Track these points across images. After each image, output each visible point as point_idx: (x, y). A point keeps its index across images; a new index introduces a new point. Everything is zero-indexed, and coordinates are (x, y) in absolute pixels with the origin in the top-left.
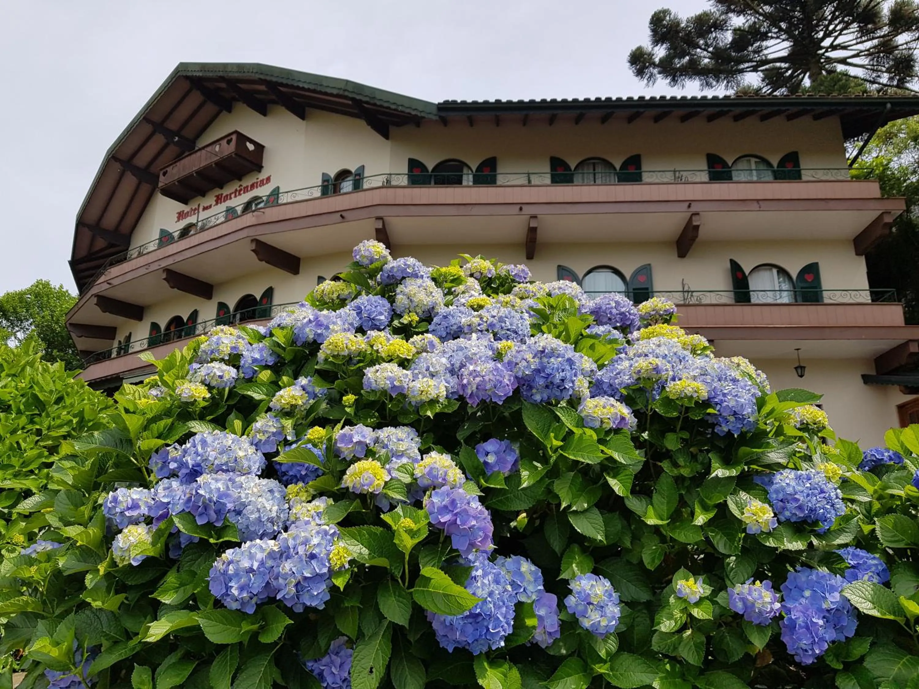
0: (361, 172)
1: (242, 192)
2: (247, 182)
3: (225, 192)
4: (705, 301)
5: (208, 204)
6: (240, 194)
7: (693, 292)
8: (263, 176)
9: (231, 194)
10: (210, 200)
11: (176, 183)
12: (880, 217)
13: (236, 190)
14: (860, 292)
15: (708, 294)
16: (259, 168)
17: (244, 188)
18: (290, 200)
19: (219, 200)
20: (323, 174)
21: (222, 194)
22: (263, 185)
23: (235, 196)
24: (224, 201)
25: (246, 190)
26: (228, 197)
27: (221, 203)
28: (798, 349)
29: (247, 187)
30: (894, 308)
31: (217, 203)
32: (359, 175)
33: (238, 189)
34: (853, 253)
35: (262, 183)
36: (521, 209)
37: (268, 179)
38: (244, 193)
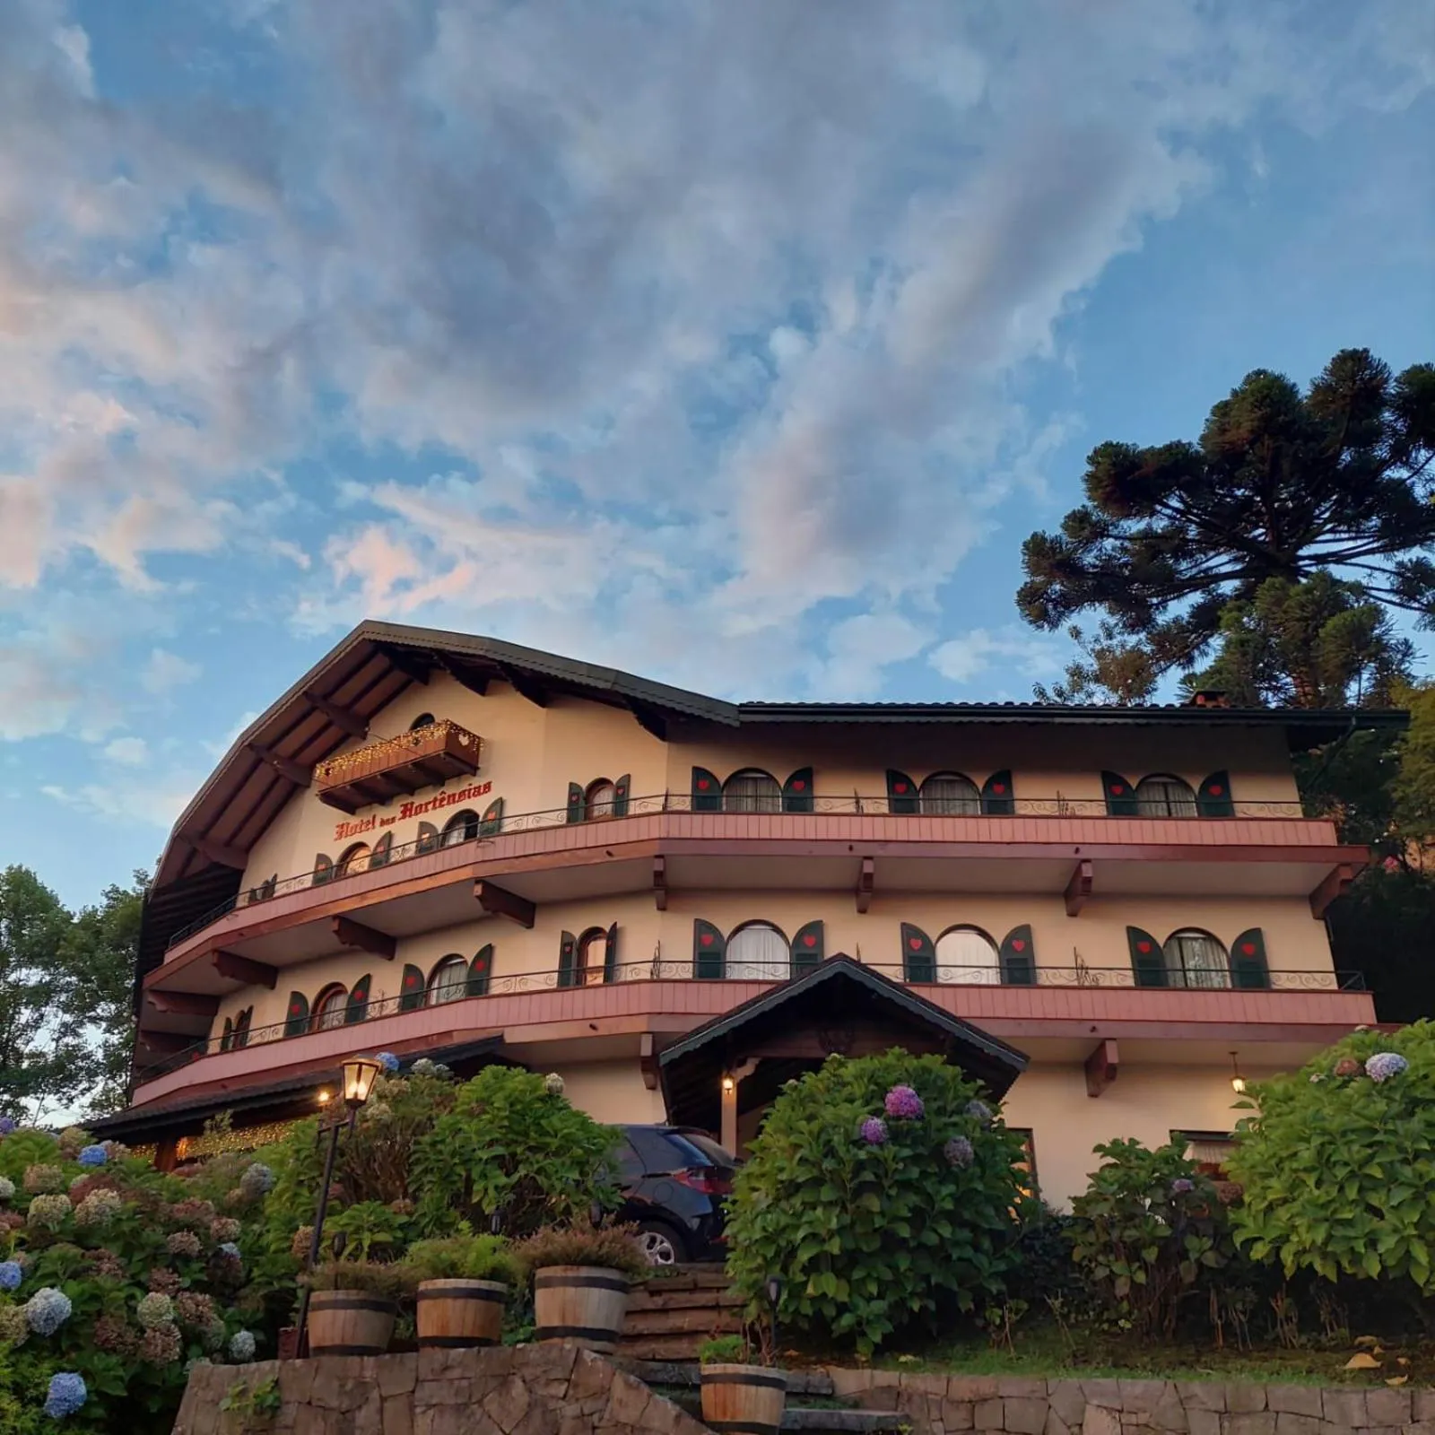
0: (626, 783)
1: (445, 802)
2: (451, 789)
3: (418, 800)
4: (1104, 982)
5: (390, 817)
6: (441, 806)
7: (1087, 968)
8: (478, 781)
9: (427, 804)
10: (394, 810)
11: (348, 787)
12: (1335, 872)
13: (435, 799)
14: (1315, 974)
15: (1107, 972)
16: (474, 770)
17: (449, 796)
18: (531, 826)
19: (407, 812)
20: (571, 784)
21: (412, 803)
22: (479, 794)
23: (434, 808)
24: (416, 814)
25: (452, 799)
26: (421, 809)
27: (410, 816)
28: (1234, 1053)
29: (454, 795)
30: (1360, 997)
31: (404, 817)
32: (623, 787)
33: (439, 797)
34: (1311, 917)
35: (478, 792)
36: (851, 848)
37: (488, 787)
38: (449, 803)
